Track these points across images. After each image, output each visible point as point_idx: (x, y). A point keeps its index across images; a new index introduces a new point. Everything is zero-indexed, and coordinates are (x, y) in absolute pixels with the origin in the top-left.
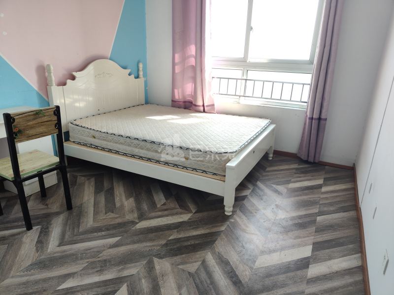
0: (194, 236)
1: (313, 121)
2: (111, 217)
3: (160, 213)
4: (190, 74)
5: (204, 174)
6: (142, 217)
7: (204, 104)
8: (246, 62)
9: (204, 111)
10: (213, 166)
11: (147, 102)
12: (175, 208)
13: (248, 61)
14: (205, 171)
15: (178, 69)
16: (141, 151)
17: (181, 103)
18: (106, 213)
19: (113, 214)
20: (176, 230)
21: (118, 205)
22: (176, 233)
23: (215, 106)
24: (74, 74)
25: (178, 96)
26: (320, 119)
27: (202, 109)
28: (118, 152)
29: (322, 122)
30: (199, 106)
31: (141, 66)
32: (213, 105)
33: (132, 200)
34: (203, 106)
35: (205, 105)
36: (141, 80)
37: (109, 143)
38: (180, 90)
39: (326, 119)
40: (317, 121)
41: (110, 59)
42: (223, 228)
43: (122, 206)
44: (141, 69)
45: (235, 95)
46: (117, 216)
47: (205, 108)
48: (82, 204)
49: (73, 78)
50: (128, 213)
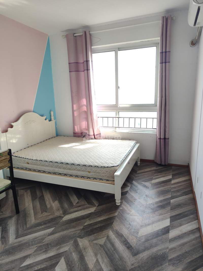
0: (99, 221)
1: (161, 140)
2: (46, 215)
3: (76, 209)
4: (84, 116)
5: (101, 181)
6: (65, 213)
7: (94, 134)
8: (117, 107)
9: (95, 138)
10: (106, 175)
12: (84, 205)
13: (118, 107)
14: (101, 179)
15: (76, 114)
16: (60, 170)
17: (79, 134)
18: (42, 213)
19: (46, 213)
20: (88, 219)
21: (48, 206)
22: (88, 221)
23: (102, 135)
24: (12, 124)
25: (77, 130)
26: (165, 138)
27: (93, 137)
28: (44, 171)
29: (167, 140)
30: (91, 135)
31: (52, 113)
32: (100, 134)
33: (57, 202)
34: (94, 135)
35: (95, 134)
36: (53, 122)
37: (38, 167)
38: (78, 127)
39: (168, 139)
40: (163, 140)
41: (33, 112)
42: (116, 214)
43: (51, 207)
44: (52, 115)
45: (113, 127)
46: (50, 214)
47: (95, 136)
48: (25, 209)
49: (12, 127)
50: (56, 211)
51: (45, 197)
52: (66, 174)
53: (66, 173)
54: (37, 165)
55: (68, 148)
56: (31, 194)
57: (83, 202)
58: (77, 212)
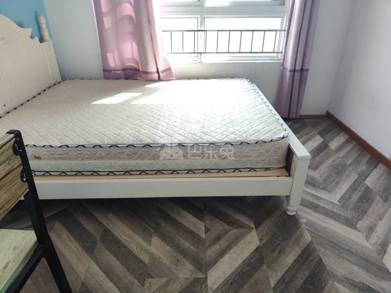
1: (296, 73)
2: (157, 286)
3: (216, 248)
4: (127, 28)
7: (158, 69)
8: (202, 6)
9: (159, 79)
11: (64, 78)
13: (205, 6)
14: (252, 169)
15: (107, 22)
17: (119, 72)
18: (143, 284)
19: (154, 281)
20: (264, 267)
21: (146, 259)
22: (270, 272)
23: (173, 70)
25: (113, 62)
26: (302, 70)
27: (156, 76)
28: (95, 172)
29: (304, 73)
30: (152, 73)
31: (43, 21)
32: (169, 69)
33: (156, 240)
34: (158, 72)
35: (160, 70)
36: (48, 45)
38: (116, 54)
39: (308, 70)
40: (299, 73)
44: (44, 26)
45: (194, 53)
46: (164, 280)
47: (161, 74)
48: (84, 284)
50: (173, 267)
51: (115, 233)
52: (159, 171)
53: (160, 168)
54: (70, 159)
55: (121, 104)
56: (71, 232)
57: (218, 226)
58: (226, 256)
